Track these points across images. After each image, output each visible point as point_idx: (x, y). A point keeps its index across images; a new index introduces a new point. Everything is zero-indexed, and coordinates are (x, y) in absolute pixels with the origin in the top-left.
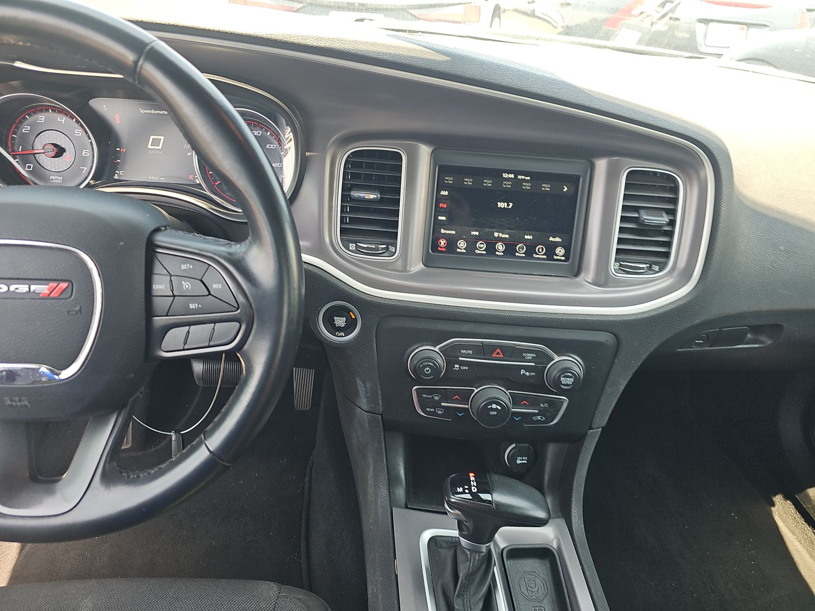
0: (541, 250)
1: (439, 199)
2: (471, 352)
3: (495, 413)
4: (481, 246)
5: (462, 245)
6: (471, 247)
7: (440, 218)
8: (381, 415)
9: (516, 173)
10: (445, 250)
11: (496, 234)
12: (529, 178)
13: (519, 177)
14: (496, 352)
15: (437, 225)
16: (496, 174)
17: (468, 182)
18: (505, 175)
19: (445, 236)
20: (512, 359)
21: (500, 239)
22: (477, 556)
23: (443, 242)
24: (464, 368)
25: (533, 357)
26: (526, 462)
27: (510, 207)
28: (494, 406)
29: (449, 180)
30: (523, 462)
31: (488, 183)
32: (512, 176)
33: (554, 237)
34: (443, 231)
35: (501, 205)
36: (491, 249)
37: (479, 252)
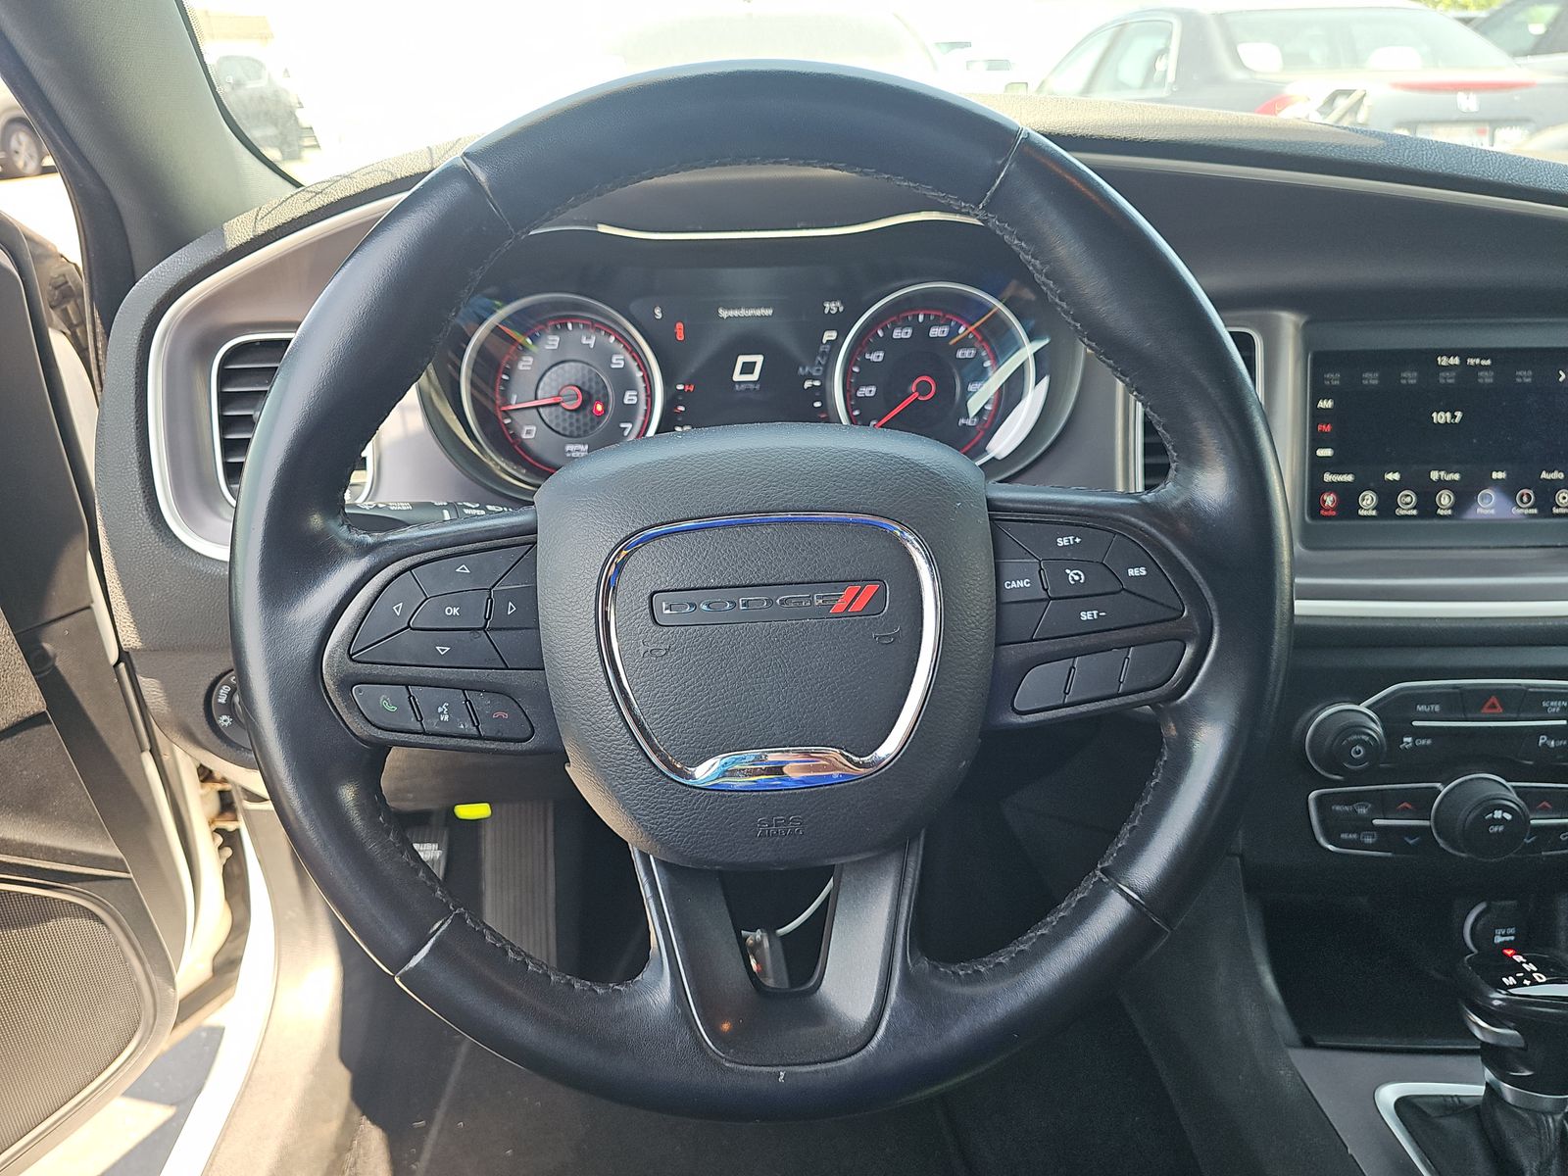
0: (1525, 499)
1: (1317, 416)
2: (1437, 708)
3: (1501, 828)
4: (1407, 501)
5: (1368, 501)
6: (1387, 506)
7: (1321, 453)
8: (1241, 856)
9: (1464, 354)
10: (1334, 513)
11: (1434, 475)
12: (1488, 362)
13: (1471, 361)
14: (1489, 704)
15: (1317, 466)
16: (1425, 359)
17: (1371, 379)
18: (1443, 361)
19: (1333, 487)
20: (1522, 715)
21: (1442, 485)
22: (1550, 1120)
23: (1329, 500)
24: (1423, 742)
25: (1563, 707)
26: (1512, 938)
27: (1457, 420)
28: (1498, 814)
29: (1333, 379)
30: (1508, 938)
31: (1410, 377)
32: (1455, 361)
33: (1550, 471)
34: (1328, 477)
35: (1440, 417)
36: (1427, 507)
37: (1403, 512)
